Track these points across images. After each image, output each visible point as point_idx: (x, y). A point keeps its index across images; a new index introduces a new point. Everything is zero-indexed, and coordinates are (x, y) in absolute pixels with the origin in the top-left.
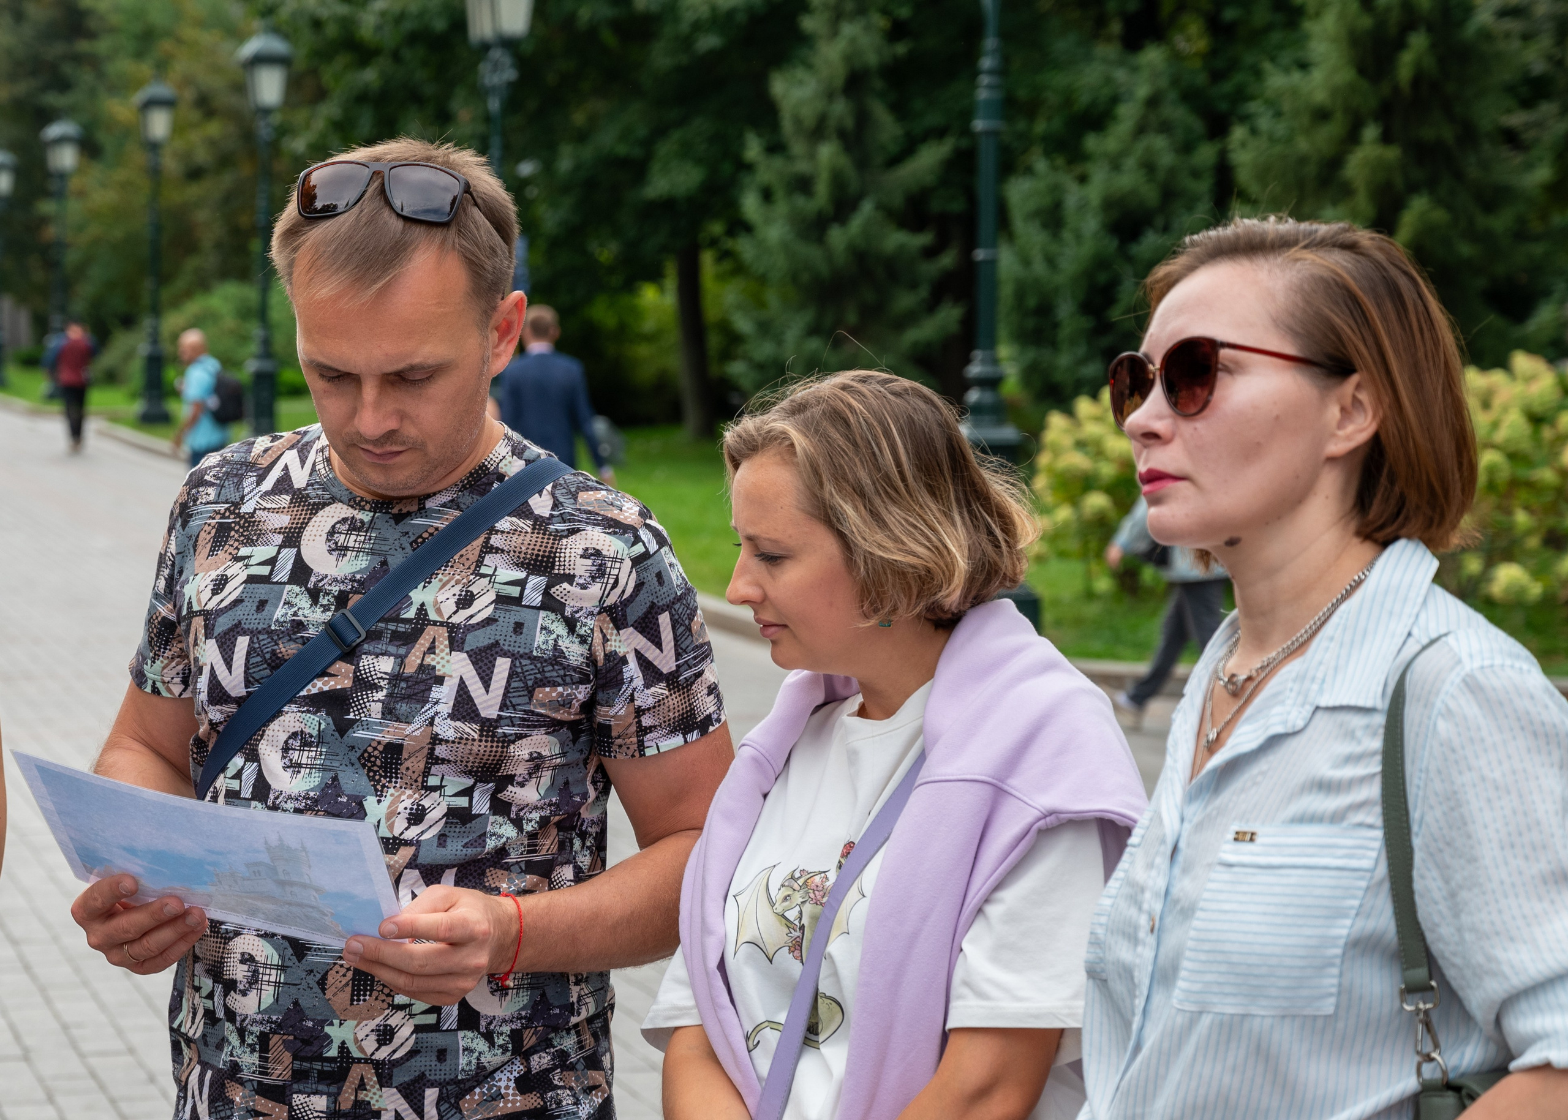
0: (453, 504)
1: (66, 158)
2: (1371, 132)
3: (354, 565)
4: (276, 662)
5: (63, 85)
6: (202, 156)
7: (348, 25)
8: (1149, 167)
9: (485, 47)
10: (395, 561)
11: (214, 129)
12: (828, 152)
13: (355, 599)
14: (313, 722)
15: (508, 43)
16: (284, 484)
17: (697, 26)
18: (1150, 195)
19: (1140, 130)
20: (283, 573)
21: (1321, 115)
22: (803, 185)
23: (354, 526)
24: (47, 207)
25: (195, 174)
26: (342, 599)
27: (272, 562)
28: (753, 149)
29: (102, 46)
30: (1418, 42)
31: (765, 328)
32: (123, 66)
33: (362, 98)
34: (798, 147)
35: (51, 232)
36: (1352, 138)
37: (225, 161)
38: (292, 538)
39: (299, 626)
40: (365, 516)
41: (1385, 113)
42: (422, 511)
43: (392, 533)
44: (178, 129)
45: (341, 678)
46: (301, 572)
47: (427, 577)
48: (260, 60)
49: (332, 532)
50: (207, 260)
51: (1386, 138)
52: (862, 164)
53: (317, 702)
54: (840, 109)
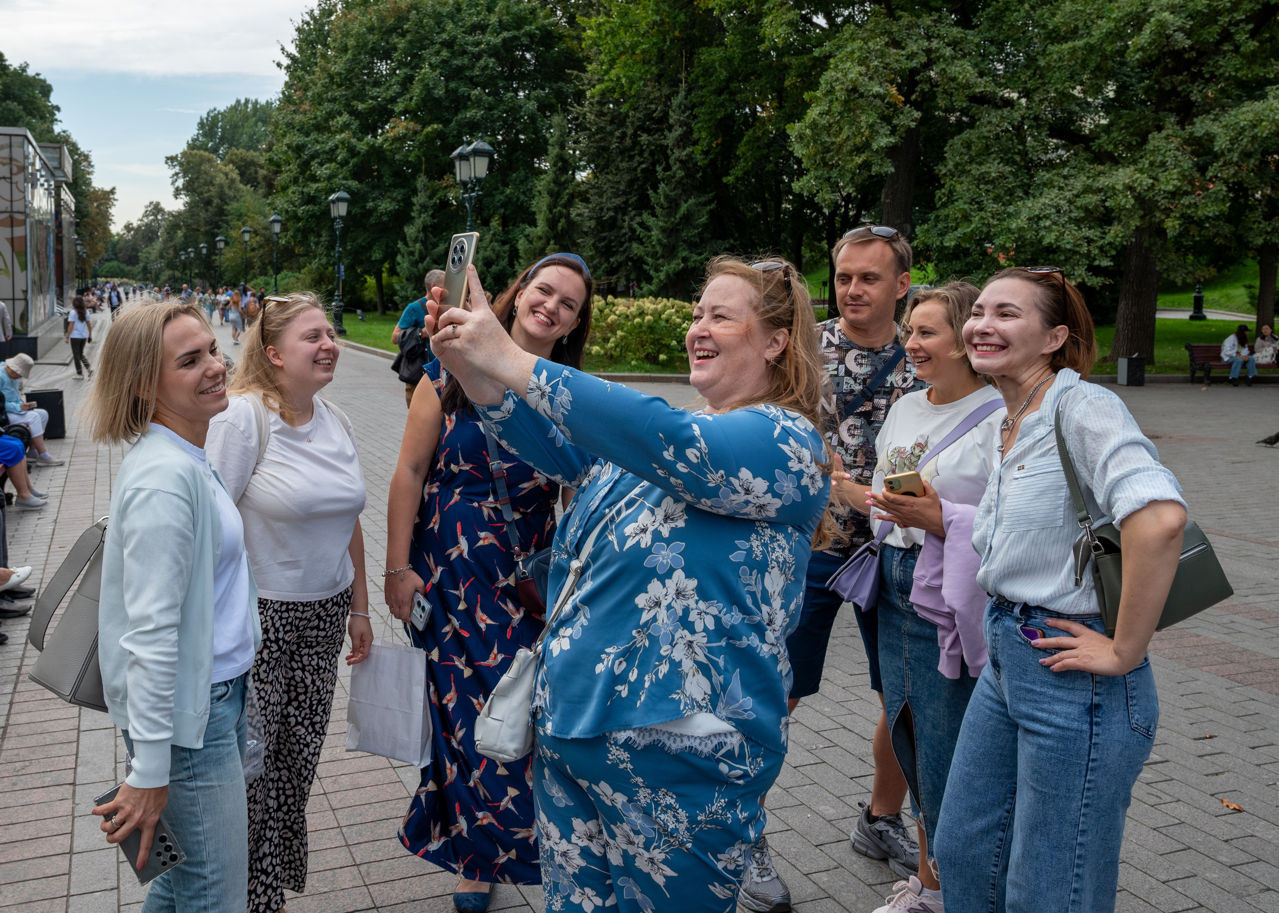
0: (892, 348)
1: (221, 245)
2: (552, 242)
3: (865, 370)
4: (846, 403)
5: (219, 227)
6: (255, 245)
7: (295, 212)
8: (493, 250)
9: (336, 218)
10: (880, 368)
11: (258, 238)
12: (418, 245)
13: (869, 381)
14: (858, 422)
15: (341, 217)
16: (830, 344)
17: (382, 214)
18: (494, 257)
19: (491, 242)
20: (842, 372)
21: (540, 238)
22: (412, 253)
23: (863, 357)
24: (214, 257)
25: (253, 250)
26: (864, 380)
27: (837, 369)
28: (400, 245)
29: (229, 218)
30: (563, 220)
31: (402, 288)
32: (234, 223)
33: (298, 230)
34: (410, 244)
35: (217, 263)
36: (548, 244)
37: (261, 246)
38: (842, 361)
39: (852, 391)
40: (866, 353)
41: (555, 238)
42: (884, 351)
43: (876, 358)
44: (251, 238)
45: (867, 407)
46: (848, 373)
47: (891, 372)
48: (274, 221)
49: (856, 359)
50: (257, 271)
51: (555, 244)
52: (426, 248)
53: (860, 415)
54: (421, 235)
